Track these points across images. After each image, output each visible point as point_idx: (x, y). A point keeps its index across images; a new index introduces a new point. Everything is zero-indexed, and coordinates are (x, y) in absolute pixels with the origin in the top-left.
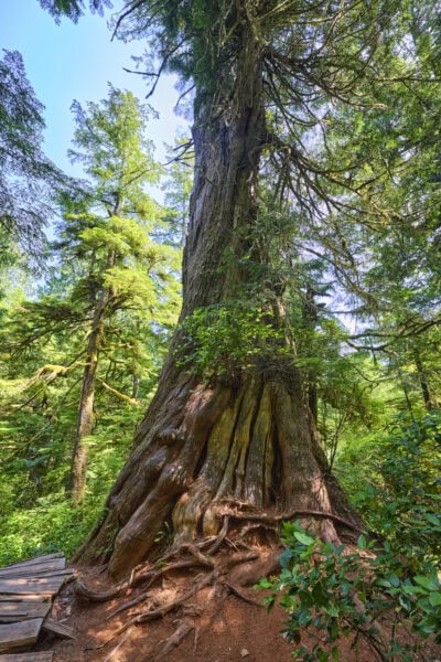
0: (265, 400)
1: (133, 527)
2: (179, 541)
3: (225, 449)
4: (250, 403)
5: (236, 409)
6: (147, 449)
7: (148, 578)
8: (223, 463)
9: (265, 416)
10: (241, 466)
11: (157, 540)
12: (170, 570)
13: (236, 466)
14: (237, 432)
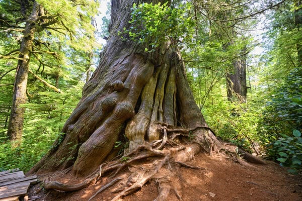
0: (172, 76)
1: (95, 139)
2: (133, 146)
3: (152, 98)
4: (164, 76)
5: (156, 79)
6: (100, 93)
7: (116, 169)
8: (151, 105)
9: (172, 84)
10: (161, 107)
11: (116, 147)
12: (133, 161)
13: (159, 108)
14: (158, 90)
